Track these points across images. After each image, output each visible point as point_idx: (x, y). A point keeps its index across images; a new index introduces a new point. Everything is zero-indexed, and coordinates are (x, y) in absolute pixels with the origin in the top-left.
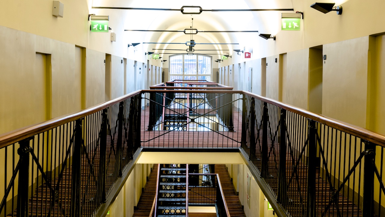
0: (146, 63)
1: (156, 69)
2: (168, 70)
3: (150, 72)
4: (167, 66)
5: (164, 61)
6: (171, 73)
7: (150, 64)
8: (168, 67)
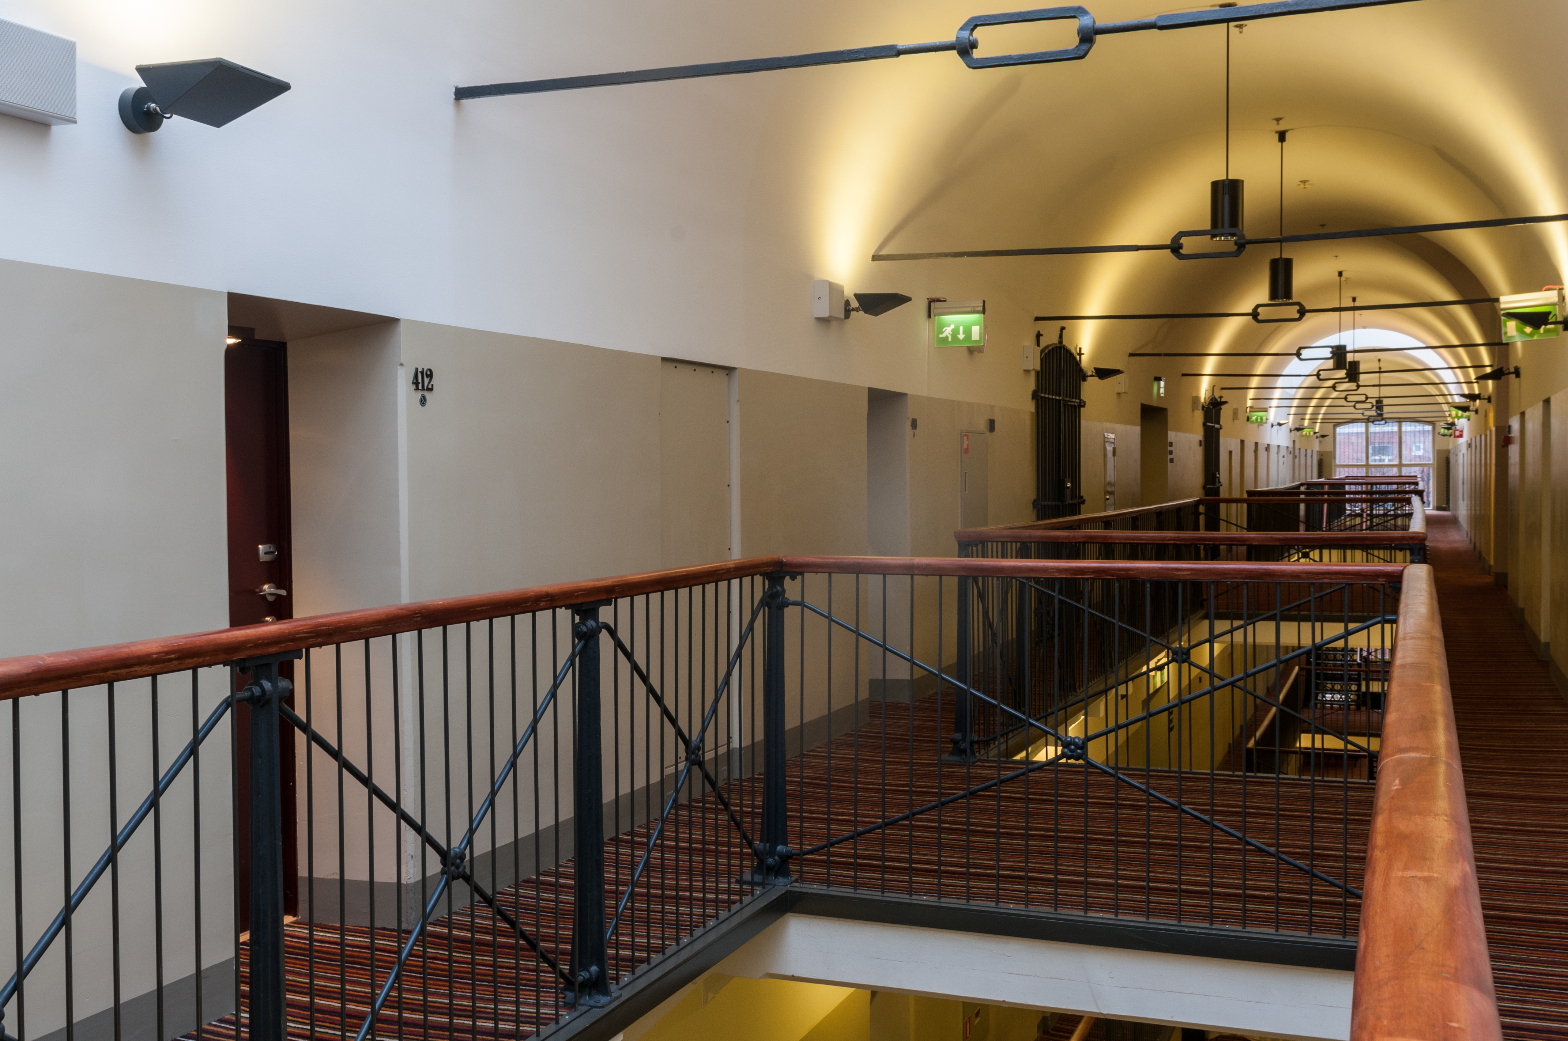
0: (1291, 446)
1: (1306, 456)
2: (1333, 454)
3: (1297, 460)
4: (1328, 448)
5: (1323, 436)
6: (1337, 462)
7: (1297, 446)
8: (1331, 449)
